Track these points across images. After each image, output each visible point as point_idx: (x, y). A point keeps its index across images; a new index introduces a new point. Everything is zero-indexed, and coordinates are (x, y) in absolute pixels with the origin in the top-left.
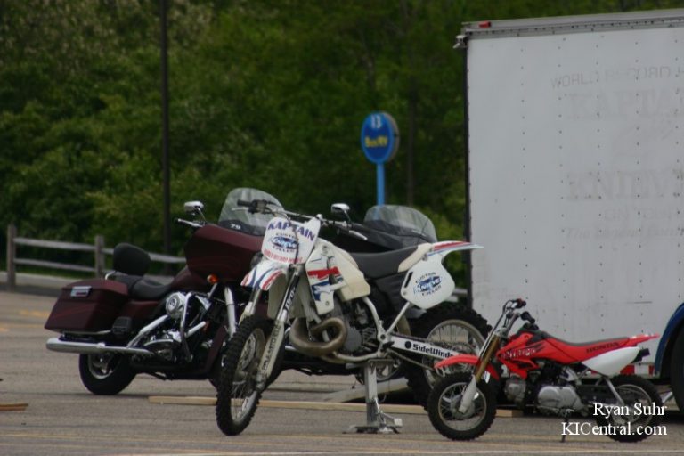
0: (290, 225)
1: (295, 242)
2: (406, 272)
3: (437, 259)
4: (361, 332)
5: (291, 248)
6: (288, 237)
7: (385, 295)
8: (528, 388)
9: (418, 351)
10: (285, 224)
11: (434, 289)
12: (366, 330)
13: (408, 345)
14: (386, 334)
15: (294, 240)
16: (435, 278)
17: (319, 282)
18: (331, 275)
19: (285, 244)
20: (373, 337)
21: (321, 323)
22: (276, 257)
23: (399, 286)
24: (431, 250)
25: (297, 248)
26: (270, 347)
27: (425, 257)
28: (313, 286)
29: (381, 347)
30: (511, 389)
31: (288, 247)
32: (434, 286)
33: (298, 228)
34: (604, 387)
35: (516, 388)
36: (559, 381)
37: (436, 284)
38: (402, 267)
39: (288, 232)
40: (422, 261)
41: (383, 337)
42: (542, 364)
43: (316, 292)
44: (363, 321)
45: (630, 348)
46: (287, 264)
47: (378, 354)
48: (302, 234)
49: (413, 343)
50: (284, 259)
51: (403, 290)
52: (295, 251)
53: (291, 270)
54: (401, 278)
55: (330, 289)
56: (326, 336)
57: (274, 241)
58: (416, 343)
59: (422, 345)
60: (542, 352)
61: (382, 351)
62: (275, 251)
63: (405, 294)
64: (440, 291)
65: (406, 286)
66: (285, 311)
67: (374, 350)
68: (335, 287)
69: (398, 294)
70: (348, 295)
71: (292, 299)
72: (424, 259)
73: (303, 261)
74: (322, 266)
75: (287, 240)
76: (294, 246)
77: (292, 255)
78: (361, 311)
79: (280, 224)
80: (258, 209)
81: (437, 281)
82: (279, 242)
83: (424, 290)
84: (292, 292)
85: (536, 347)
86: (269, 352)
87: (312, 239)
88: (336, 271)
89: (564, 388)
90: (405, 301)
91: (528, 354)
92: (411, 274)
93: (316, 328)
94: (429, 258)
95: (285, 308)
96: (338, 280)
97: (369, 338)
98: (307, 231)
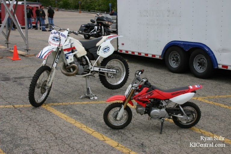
0: (58, 33)
1: (59, 39)
2: (99, 46)
3: (108, 41)
4: (83, 67)
5: (58, 41)
6: (57, 37)
7: (92, 54)
8: (146, 110)
9: (103, 71)
10: (56, 32)
11: (108, 51)
12: (86, 66)
13: (100, 70)
14: (92, 67)
15: (59, 38)
16: (108, 48)
17: (68, 52)
18: (72, 49)
19: (56, 39)
20: (88, 68)
21: (70, 65)
22: (53, 44)
23: (97, 51)
24: (107, 39)
25: (60, 41)
26: (50, 76)
27: (105, 41)
28: (65, 54)
29: (90, 72)
30: (139, 110)
31: (57, 41)
32: (108, 50)
33: (60, 34)
34: (179, 109)
35: (141, 110)
36: (159, 107)
37: (109, 49)
38: (97, 45)
39: (57, 35)
40: (104, 42)
41: (91, 68)
42: (152, 100)
43: (67, 56)
44: (85, 63)
45: (190, 93)
46: (57, 47)
47: (90, 74)
48: (62, 36)
49: (101, 69)
50: (55, 45)
51: (98, 52)
52: (59, 42)
53: (58, 48)
54: (97, 48)
55: (72, 54)
56: (72, 70)
57: (52, 38)
58: (102, 69)
59: (104, 69)
60: (153, 96)
61: (91, 73)
62: (53, 42)
63: (98, 53)
64: (109, 51)
65: (99, 51)
66: (56, 63)
67: (88, 72)
68: (74, 53)
69: (96, 53)
70: (79, 56)
71: (58, 59)
72: (104, 41)
73: (62, 45)
74: (69, 47)
75: (56, 38)
76: (59, 40)
77: (58, 43)
78: (84, 60)
79: (54, 32)
80: (48, 27)
81: (109, 48)
82: (54, 39)
83: (105, 52)
84: (58, 56)
85: (150, 94)
86: (50, 78)
87: (65, 38)
88: (74, 48)
89: (161, 110)
90: (98, 56)
91: (147, 97)
92: (100, 47)
93: (68, 67)
94: (106, 41)
95: (56, 62)
96: (75, 51)
97: (86, 69)
98: (63, 35)
